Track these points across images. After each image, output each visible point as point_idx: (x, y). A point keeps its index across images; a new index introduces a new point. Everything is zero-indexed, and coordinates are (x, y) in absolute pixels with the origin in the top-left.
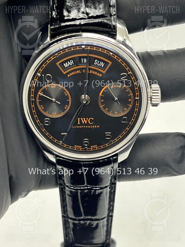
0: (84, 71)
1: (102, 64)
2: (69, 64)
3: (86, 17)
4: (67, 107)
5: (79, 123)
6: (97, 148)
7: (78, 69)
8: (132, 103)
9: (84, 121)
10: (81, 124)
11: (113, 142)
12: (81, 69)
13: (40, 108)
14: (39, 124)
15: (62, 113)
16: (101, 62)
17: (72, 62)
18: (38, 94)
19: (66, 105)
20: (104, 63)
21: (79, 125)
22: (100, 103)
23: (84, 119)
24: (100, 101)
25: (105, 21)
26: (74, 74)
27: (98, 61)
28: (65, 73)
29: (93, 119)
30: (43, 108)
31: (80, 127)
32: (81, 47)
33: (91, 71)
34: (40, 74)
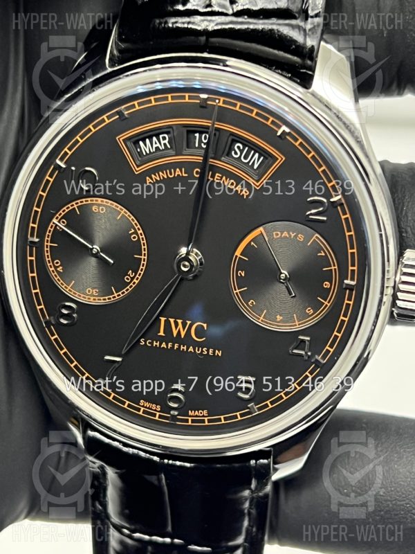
0: (197, 172)
1: (256, 160)
2: (155, 146)
3: (227, 9)
4: (132, 279)
5: (162, 333)
6: (206, 419)
7: (180, 165)
8: (333, 295)
9: (178, 329)
10: (168, 336)
11: (260, 409)
12: (189, 166)
13: (53, 269)
14: (44, 316)
15: (116, 295)
16: (253, 152)
17: (166, 141)
18: (51, 224)
19: (130, 271)
20: (262, 158)
21: (161, 339)
22: (233, 281)
23: (180, 321)
24: (235, 273)
25: (286, 31)
26: (166, 177)
27: (244, 149)
28: (138, 170)
29: (205, 325)
30: (60, 269)
31: (164, 345)
32: (198, 98)
33: (217, 174)
34: (65, 163)
